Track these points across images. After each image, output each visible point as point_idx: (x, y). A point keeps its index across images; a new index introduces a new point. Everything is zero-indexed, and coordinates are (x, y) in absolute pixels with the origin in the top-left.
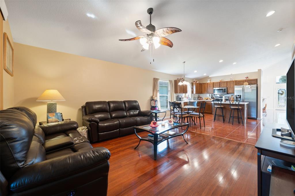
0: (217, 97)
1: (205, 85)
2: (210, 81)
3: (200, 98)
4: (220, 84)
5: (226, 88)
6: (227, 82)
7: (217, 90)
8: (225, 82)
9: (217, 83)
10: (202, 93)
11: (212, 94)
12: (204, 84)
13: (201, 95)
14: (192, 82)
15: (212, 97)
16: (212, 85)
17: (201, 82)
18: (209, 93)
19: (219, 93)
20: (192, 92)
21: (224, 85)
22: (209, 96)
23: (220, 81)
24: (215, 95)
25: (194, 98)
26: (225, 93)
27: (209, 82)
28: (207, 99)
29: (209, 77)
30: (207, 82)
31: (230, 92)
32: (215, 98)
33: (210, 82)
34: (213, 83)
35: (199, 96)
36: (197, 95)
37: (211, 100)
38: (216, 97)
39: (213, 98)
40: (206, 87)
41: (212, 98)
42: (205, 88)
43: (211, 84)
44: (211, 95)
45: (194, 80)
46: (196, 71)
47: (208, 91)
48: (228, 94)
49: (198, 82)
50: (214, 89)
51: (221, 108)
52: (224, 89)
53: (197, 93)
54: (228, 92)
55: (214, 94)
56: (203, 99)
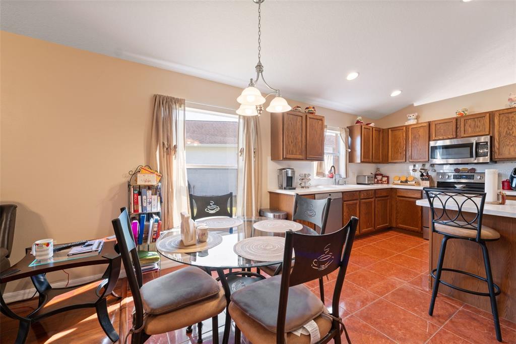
0: (444, 174)
1: (397, 133)
2: (417, 118)
3: (379, 177)
4: (458, 124)
5: (487, 139)
6: (492, 115)
7: (445, 147)
8: (481, 116)
9: (446, 122)
10: (385, 160)
11: (424, 165)
12: (394, 129)
13: (385, 169)
14: (349, 125)
15: (422, 175)
16: (423, 133)
17: (385, 126)
18: (414, 163)
19: (451, 161)
20: (351, 158)
21: (476, 126)
22: (414, 170)
23: (455, 116)
24: (436, 167)
25: (358, 177)
26: (481, 160)
27: (412, 122)
28: (406, 181)
29: (413, 105)
30: (407, 124)
31: (507, 155)
32: (437, 179)
33: (417, 123)
34: (429, 124)
35: (378, 169)
36: (369, 169)
37: (419, 184)
38: (438, 174)
39: (429, 178)
40: (403, 142)
41: (425, 176)
42: (396, 142)
43: (422, 130)
44: (419, 167)
45: (359, 118)
46: (352, 76)
47: (409, 154)
48: (496, 162)
49: (372, 125)
50: (432, 144)
51: (482, 241)
52: (477, 144)
53: (366, 159)
54: (496, 156)
55: (432, 165)
56: (391, 180)
